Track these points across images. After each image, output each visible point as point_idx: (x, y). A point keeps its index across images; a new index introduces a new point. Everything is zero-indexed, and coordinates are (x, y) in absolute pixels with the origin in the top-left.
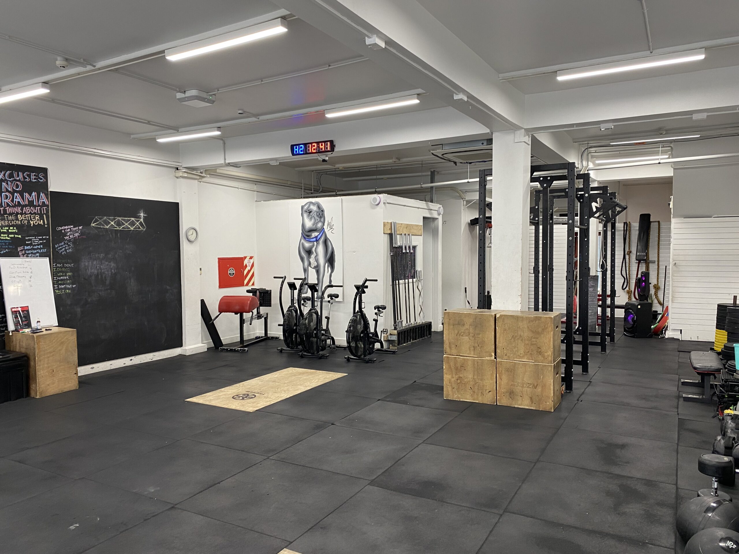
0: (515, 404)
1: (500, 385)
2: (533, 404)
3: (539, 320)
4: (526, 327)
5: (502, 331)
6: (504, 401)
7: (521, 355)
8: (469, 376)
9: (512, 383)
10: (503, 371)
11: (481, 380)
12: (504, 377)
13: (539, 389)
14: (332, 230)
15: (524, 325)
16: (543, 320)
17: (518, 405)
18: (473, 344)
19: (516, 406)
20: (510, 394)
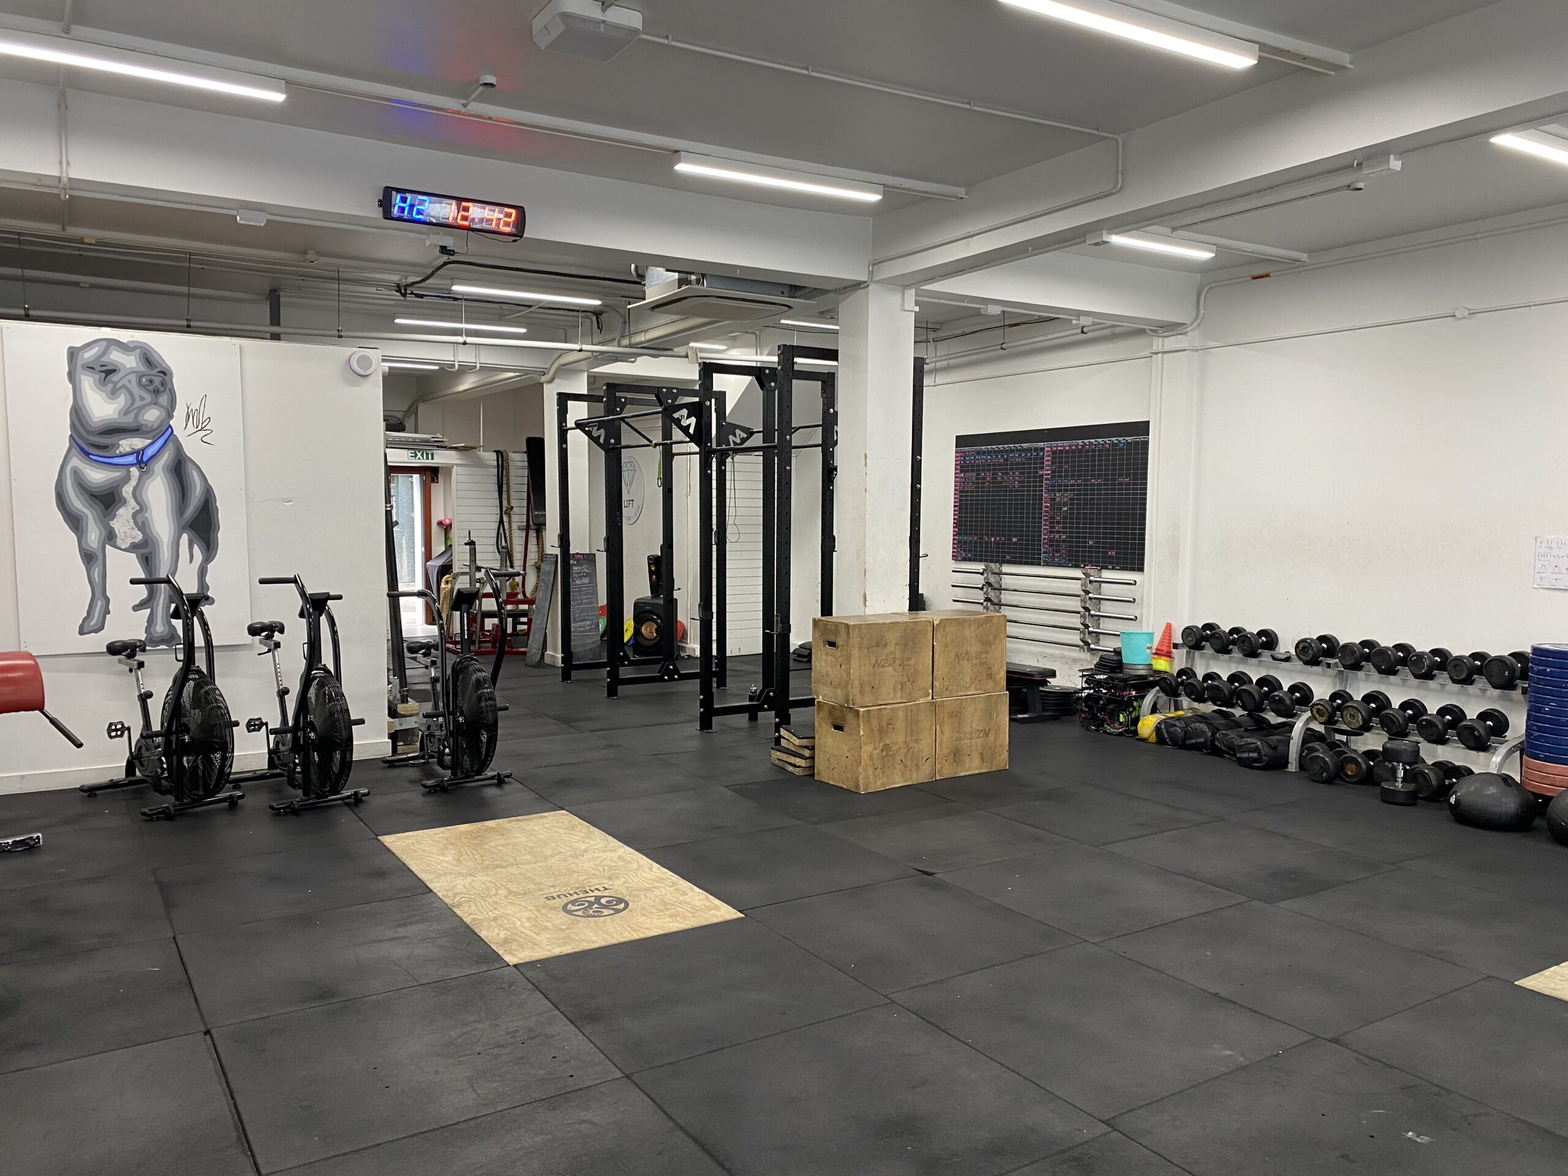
0: (962, 772)
1: (941, 745)
2: (985, 763)
3: (990, 621)
4: (974, 635)
5: (942, 649)
6: (947, 771)
7: (967, 685)
8: (899, 737)
9: (957, 735)
10: (946, 719)
11: (916, 741)
12: (947, 728)
13: (991, 737)
14: (203, 433)
15: (970, 632)
16: (995, 621)
17: (965, 771)
18: (900, 679)
19: (962, 774)
20: (955, 755)
